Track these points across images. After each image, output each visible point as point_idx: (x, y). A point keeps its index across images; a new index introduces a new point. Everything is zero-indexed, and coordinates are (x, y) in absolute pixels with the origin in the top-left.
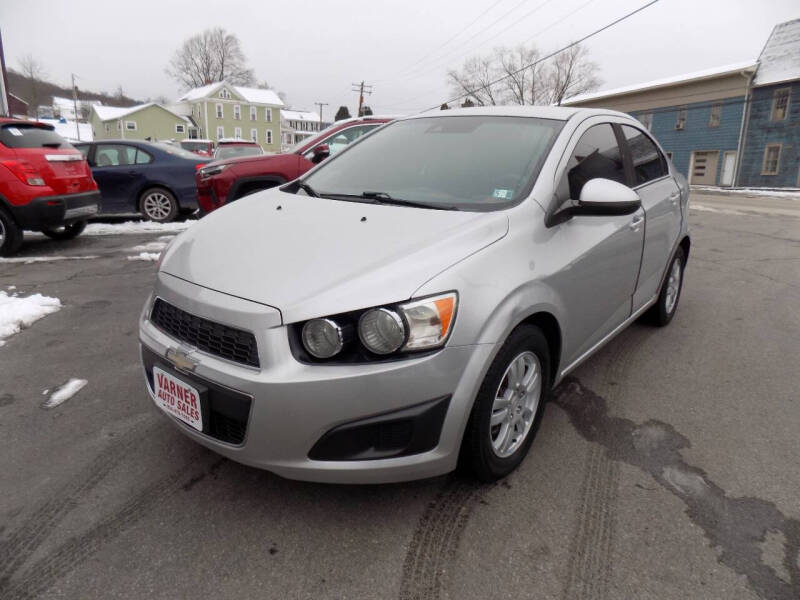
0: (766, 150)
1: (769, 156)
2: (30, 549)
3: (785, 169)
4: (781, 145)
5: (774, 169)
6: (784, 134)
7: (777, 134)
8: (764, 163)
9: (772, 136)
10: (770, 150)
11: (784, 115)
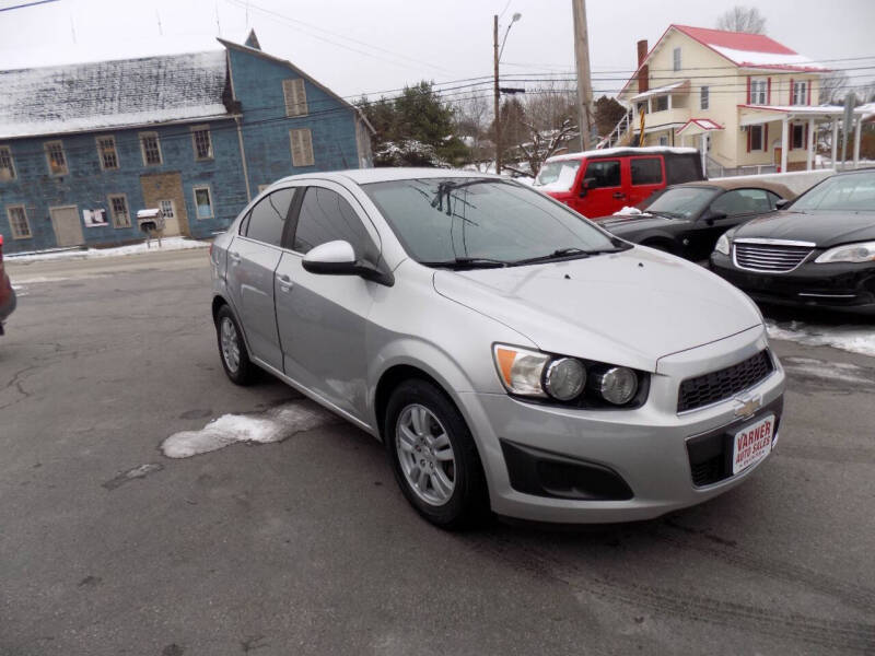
0: (9, 213)
1: (13, 219)
2: (850, 628)
3: (39, 231)
4: (23, 206)
5: (25, 232)
6: (22, 195)
7: (14, 195)
8: (12, 227)
9: (7, 197)
10: (12, 211)
11: (12, 174)
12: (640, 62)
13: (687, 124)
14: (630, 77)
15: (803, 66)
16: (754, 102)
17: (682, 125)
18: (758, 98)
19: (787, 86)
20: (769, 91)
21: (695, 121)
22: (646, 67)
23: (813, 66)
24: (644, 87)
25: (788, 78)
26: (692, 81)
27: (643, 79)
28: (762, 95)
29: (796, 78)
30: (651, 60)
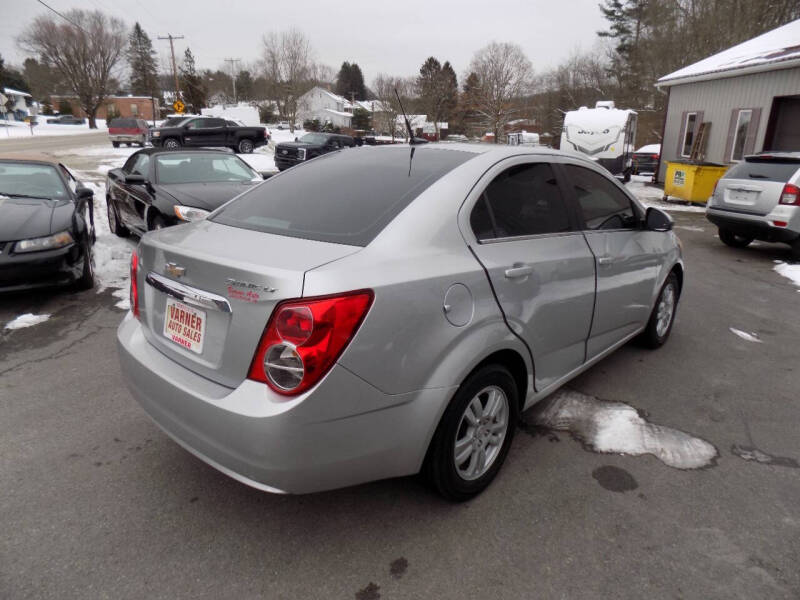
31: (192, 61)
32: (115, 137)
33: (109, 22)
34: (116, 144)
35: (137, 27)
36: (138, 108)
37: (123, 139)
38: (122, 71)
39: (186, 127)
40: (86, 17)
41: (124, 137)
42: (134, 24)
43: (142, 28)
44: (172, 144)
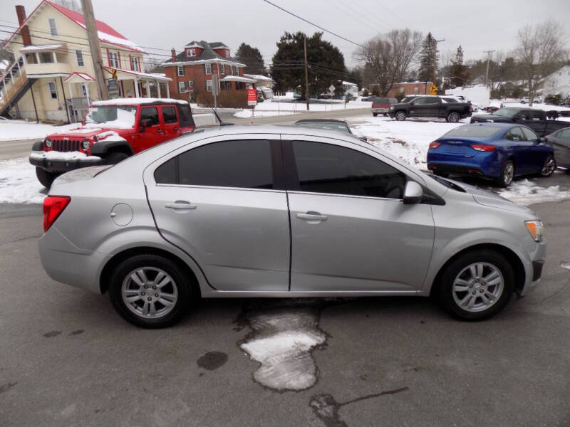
12: (21, 23)
13: (71, 75)
14: (14, 31)
15: (135, 48)
16: (113, 65)
17: (67, 76)
18: (114, 64)
19: (128, 59)
20: (120, 60)
21: (77, 73)
22: (26, 27)
23: (139, 49)
24: (27, 42)
25: (127, 54)
26: (69, 45)
27: (25, 35)
28: (116, 62)
29: (132, 55)
30: (30, 22)
31: (462, 55)
32: (374, 110)
33: (413, 35)
34: (375, 115)
35: (430, 36)
36: (419, 89)
37: (379, 111)
38: (414, 66)
39: (412, 104)
40: (399, 34)
41: (380, 109)
42: (428, 34)
43: (432, 36)
44: (401, 115)
